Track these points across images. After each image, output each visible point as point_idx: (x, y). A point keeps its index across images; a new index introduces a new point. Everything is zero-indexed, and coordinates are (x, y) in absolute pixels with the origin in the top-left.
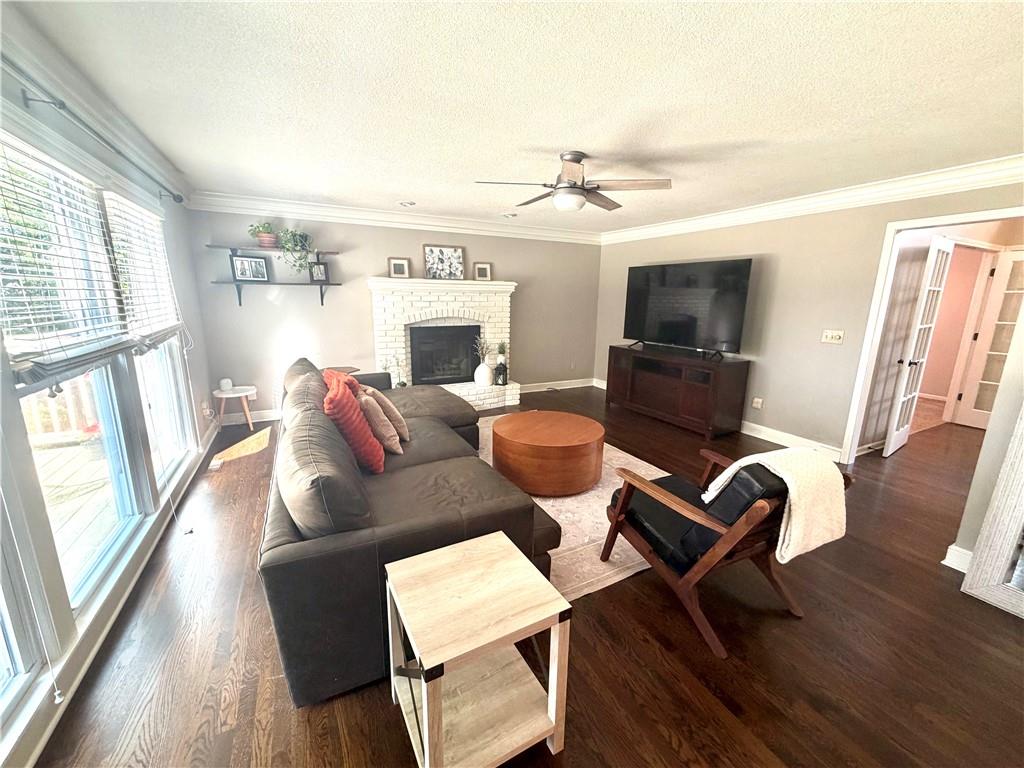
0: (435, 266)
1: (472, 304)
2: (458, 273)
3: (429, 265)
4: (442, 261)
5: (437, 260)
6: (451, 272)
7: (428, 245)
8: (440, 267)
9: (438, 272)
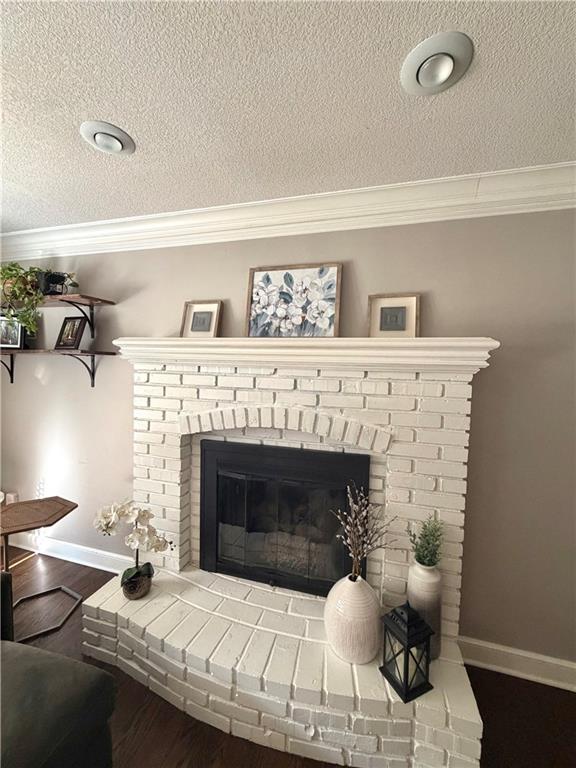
0: (270, 311)
2: (323, 324)
3: (257, 309)
4: (286, 298)
5: (275, 297)
6: (305, 322)
7: (261, 269)
8: (281, 312)
9: (276, 323)
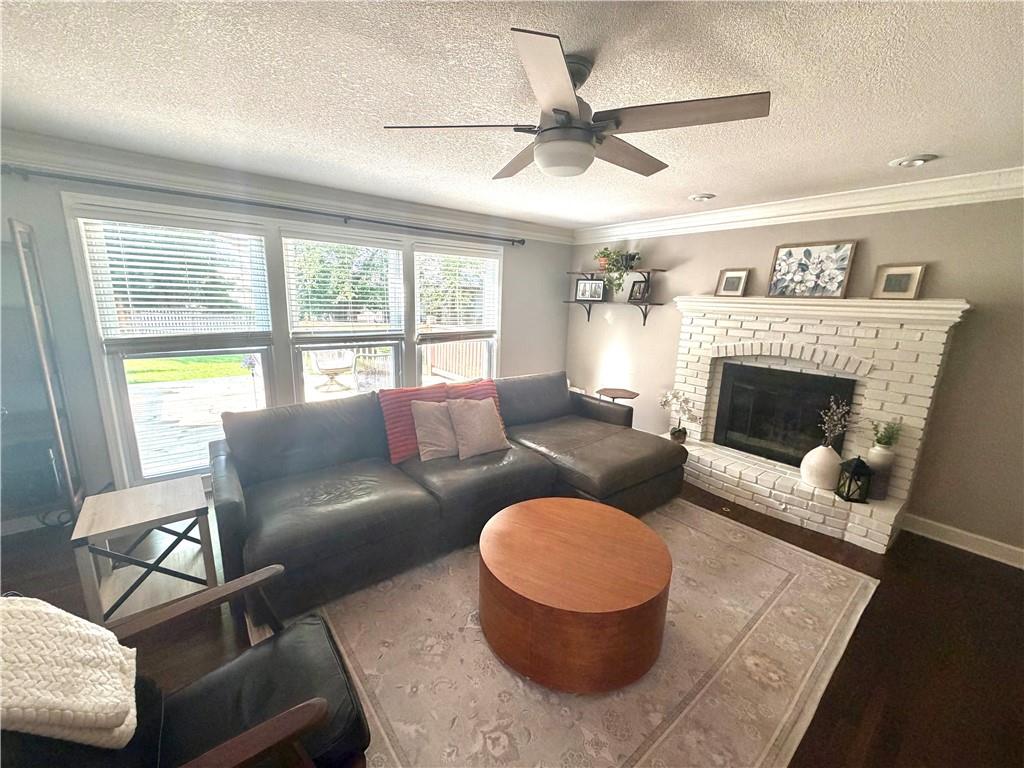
0: (789, 277)
1: (836, 340)
2: (832, 286)
3: (778, 276)
4: (804, 267)
5: (795, 267)
6: (817, 285)
7: (784, 246)
8: (798, 278)
9: (792, 286)
